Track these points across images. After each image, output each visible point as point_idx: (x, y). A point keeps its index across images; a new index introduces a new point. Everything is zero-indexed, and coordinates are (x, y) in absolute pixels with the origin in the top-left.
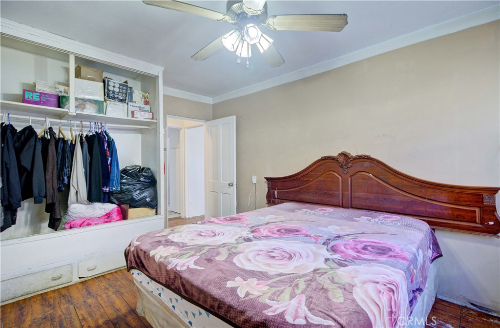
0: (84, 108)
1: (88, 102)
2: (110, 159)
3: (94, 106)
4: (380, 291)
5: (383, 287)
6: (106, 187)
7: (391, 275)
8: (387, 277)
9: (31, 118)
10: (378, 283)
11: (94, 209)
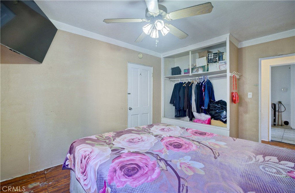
0: (198, 71)
1: (200, 68)
2: (204, 93)
3: (202, 69)
4: (85, 152)
5: (87, 154)
6: (203, 107)
7: (94, 161)
8: (93, 158)
9: (185, 79)
10: (91, 153)
11: (201, 116)
